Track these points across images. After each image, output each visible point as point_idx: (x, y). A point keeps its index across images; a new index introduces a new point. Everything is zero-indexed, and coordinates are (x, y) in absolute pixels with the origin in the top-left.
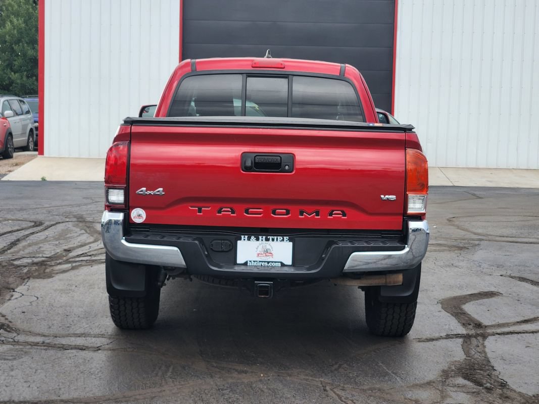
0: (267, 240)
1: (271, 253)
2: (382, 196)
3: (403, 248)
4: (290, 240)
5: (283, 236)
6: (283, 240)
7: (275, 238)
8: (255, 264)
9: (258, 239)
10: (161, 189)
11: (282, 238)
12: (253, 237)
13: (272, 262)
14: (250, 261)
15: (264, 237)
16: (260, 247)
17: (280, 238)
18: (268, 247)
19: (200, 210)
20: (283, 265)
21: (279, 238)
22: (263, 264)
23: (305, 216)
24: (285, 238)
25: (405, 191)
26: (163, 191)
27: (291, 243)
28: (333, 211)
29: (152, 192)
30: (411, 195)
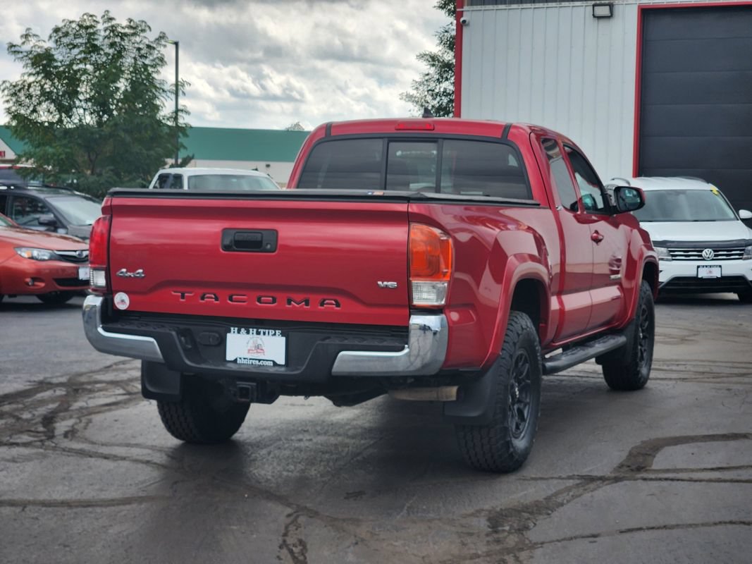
0: (258, 333)
1: (262, 350)
2: (380, 283)
3: (403, 349)
4: (283, 334)
5: (275, 329)
6: (275, 334)
7: (267, 331)
8: (245, 362)
9: (248, 333)
10: (141, 271)
11: (274, 332)
12: (243, 330)
13: (264, 360)
14: (240, 358)
15: (255, 330)
16: (251, 341)
17: (272, 332)
18: (260, 342)
19: (183, 297)
20: (275, 364)
21: (270, 331)
22: (254, 361)
23: (294, 305)
24: (277, 331)
25: (409, 276)
26: (143, 273)
27: (284, 339)
28: (325, 300)
29: (131, 274)
30: (415, 282)
